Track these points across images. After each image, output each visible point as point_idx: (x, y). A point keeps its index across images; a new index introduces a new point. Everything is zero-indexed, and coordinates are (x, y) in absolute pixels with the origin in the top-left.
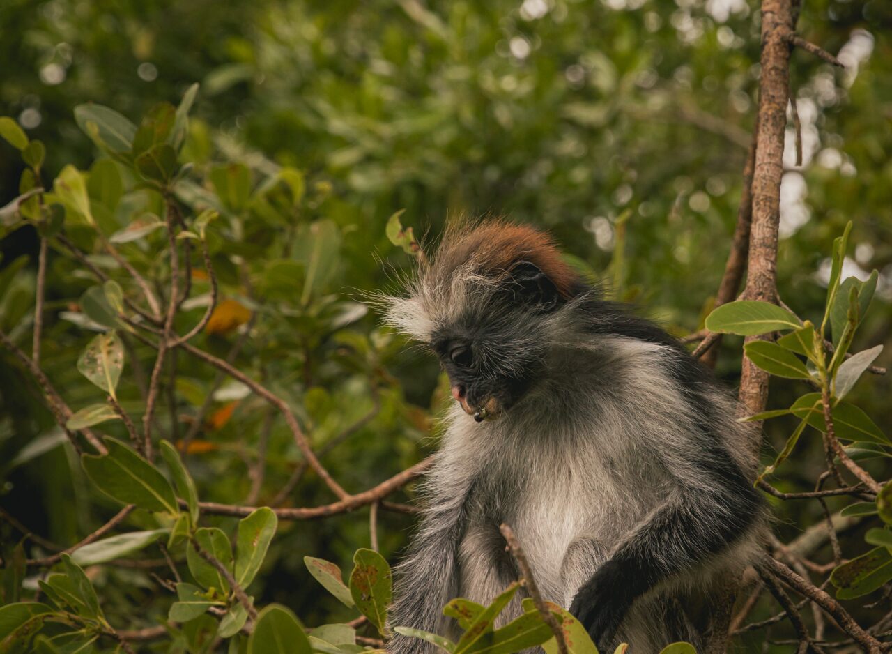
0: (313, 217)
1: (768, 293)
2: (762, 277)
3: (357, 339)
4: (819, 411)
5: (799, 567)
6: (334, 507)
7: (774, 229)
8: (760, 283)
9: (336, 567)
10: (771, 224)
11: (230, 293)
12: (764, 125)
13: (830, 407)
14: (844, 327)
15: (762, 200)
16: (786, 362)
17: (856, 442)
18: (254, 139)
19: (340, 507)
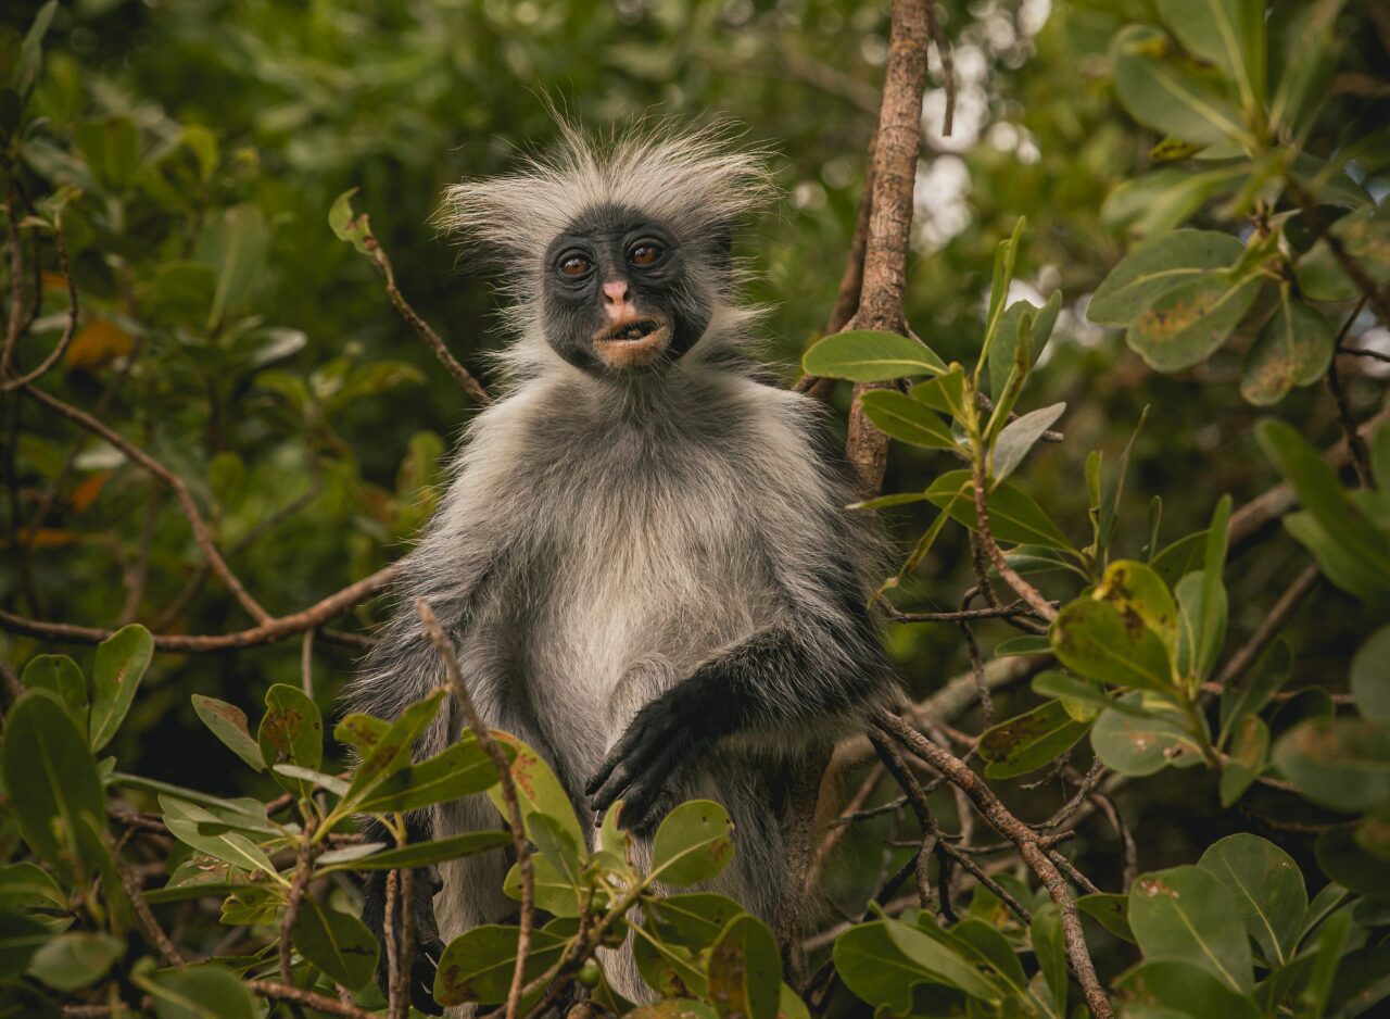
0: (229, 200)
1: (891, 318)
2: (883, 294)
3: (290, 384)
4: (968, 497)
5: (937, 735)
6: (249, 635)
7: (903, 224)
8: (880, 303)
9: (240, 711)
10: (899, 216)
11: (103, 309)
12: (894, 71)
13: (985, 492)
14: (1009, 374)
15: (887, 181)
16: (921, 422)
17: (1020, 546)
18: (148, 87)
19: (257, 636)
